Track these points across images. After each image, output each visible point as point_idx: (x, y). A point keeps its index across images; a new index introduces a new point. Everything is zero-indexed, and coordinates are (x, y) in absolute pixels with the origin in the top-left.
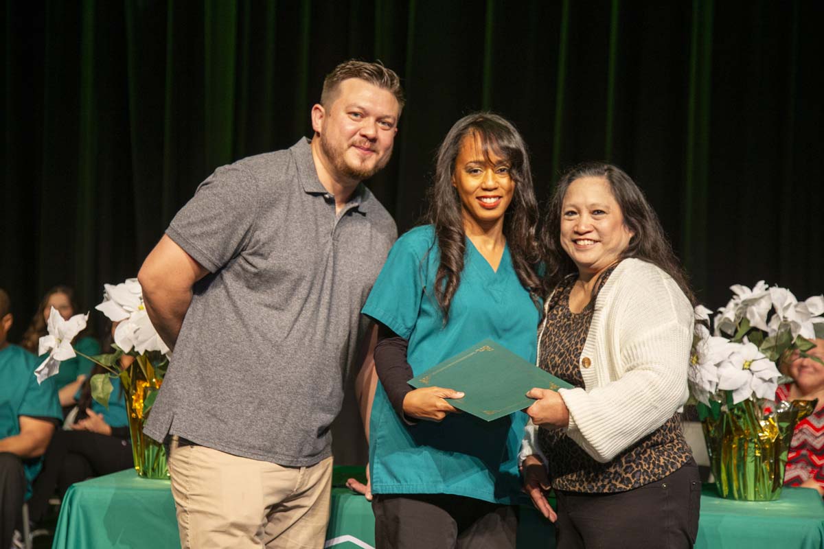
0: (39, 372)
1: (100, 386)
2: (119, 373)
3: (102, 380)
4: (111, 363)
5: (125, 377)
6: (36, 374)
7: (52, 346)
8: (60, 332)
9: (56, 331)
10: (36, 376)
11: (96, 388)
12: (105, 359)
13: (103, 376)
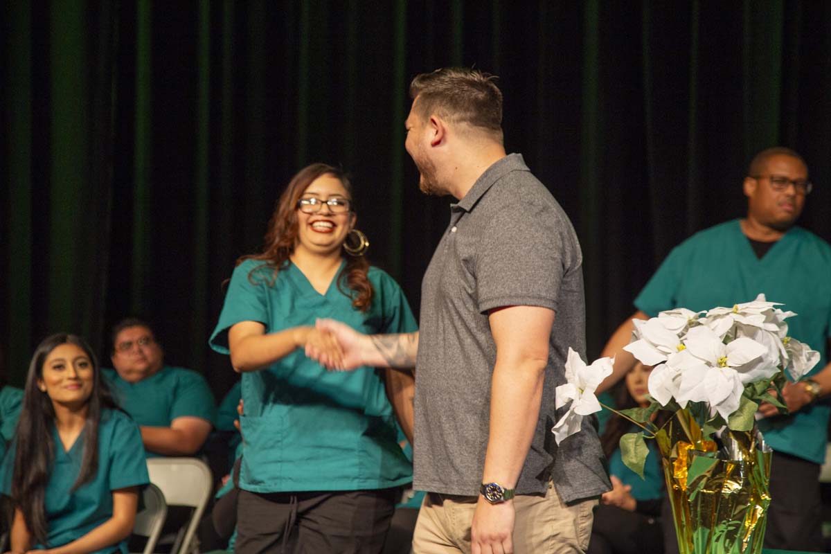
0: (557, 430)
1: (631, 447)
2: (655, 432)
3: (634, 440)
4: (645, 420)
5: (662, 438)
6: (554, 432)
7: (573, 398)
8: (581, 379)
9: (577, 378)
10: (554, 435)
11: (627, 451)
12: (637, 413)
13: (635, 435)
